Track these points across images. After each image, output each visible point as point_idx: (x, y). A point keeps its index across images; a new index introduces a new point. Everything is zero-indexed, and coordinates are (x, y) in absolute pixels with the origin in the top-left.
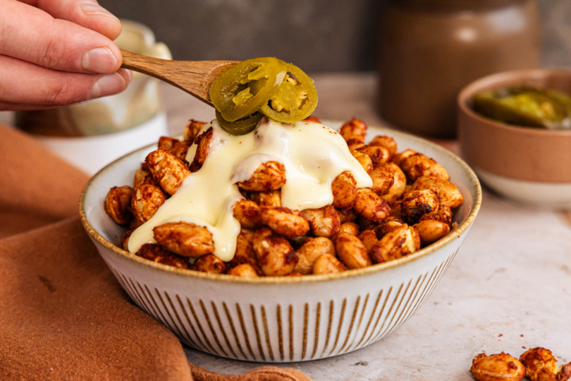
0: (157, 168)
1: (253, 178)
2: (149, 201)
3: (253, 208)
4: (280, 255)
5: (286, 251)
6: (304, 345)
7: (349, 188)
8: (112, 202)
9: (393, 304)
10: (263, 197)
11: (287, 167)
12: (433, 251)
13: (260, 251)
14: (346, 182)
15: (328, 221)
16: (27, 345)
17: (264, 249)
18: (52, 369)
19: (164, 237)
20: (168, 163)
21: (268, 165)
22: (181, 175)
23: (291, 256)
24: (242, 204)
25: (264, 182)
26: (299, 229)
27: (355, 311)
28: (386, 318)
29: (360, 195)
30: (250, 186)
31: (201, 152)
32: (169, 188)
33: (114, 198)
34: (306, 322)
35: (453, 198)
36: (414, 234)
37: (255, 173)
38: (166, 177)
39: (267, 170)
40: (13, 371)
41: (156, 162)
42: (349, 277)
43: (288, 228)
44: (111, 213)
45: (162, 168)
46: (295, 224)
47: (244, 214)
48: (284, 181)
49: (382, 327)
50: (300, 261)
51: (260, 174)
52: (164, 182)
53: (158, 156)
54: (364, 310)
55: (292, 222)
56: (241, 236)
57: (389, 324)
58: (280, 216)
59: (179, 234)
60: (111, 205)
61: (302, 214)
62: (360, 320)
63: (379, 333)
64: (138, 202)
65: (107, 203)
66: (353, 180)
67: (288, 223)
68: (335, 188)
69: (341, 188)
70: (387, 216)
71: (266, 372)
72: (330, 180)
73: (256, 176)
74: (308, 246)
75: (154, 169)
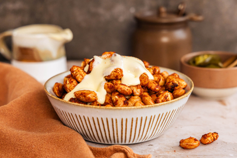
0: (75, 73)
1: (111, 74)
2: (72, 84)
3: (111, 85)
4: (122, 101)
5: (124, 100)
6: (131, 136)
7: (146, 79)
8: (56, 88)
9: (163, 121)
10: (114, 81)
11: (123, 71)
12: (178, 100)
13: (115, 100)
14: (145, 76)
15: (139, 90)
16: (23, 138)
17: (116, 99)
18: (34, 146)
19: (79, 95)
20: (79, 71)
21: (117, 69)
22: (83, 75)
23: (126, 101)
24: (107, 83)
25: (115, 75)
26: (129, 92)
27: (150, 122)
28: (160, 127)
29: (150, 82)
30: (110, 77)
31: (91, 67)
32: (79, 80)
33: (57, 86)
34: (132, 125)
35: (184, 85)
36: (171, 95)
37: (112, 72)
38: (78, 76)
39: (117, 71)
40: (19, 148)
41: (74, 70)
42: (148, 107)
43: (125, 91)
44: (55, 92)
45: (76, 72)
46: (127, 90)
47: (108, 87)
48: (122, 75)
49: (159, 131)
50: (129, 104)
51: (114, 72)
52: (77, 77)
53: (75, 68)
54: (153, 122)
55: (126, 89)
56: (107, 96)
57: (161, 130)
58: (122, 87)
59: (84, 93)
60: (56, 89)
61: (129, 87)
62: (152, 126)
63: (157, 133)
64: (68, 85)
65: (54, 88)
66: (147, 76)
67: (125, 89)
68: (141, 78)
69: (143, 78)
70: (159, 90)
71: (116, 146)
72: (139, 76)
73: (112, 73)
74: (132, 99)
75: (73, 73)
